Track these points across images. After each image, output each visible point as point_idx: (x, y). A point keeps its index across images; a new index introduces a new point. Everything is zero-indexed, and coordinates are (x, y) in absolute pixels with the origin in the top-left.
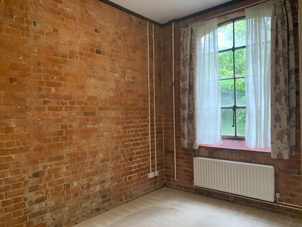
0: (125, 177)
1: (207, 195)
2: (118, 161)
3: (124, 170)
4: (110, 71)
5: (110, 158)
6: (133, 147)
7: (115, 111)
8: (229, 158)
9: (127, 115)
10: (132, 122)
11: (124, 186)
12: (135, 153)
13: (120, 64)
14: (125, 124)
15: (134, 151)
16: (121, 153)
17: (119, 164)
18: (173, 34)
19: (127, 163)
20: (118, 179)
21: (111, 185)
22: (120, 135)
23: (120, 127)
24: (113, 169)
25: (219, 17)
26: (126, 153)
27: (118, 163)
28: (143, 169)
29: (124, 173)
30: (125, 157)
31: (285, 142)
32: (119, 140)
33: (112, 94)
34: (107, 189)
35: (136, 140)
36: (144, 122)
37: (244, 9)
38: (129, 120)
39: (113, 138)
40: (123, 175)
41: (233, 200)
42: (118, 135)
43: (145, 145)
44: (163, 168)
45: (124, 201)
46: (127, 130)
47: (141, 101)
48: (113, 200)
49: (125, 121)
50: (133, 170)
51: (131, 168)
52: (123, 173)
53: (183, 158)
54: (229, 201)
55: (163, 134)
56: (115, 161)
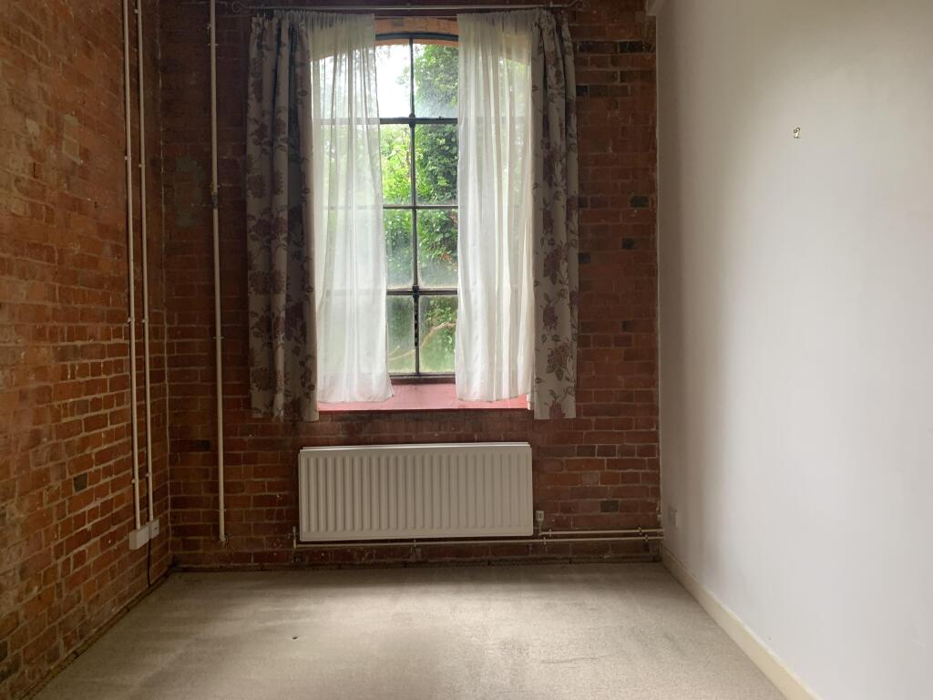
0: (63, 558)
1: (339, 565)
2: (41, 494)
3: (60, 529)
4: (13, 103)
5: (17, 483)
6: (87, 434)
7: (31, 281)
8: (411, 436)
9: (69, 302)
10: (81, 333)
11: (60, 596)
12: (93, 457)
13: (45, 86)
14: (64, 341)
15: (89, 448)
16: (52, 459)
17: (46, 507)
18: (213, 25)
19: (69, 499)
20: (42, 568)
21: (19, 599)
22: (48, 383)
23: (45, 351)
24: (26, 529)
25: (380, 15)
26: (66, 459)
27: (41, 505)
28: (115, 519)
29: (60, 540)
30: (63, 476)
31: (568, 376)
32: (44, 406)
33: (18, 205)
34: (7, 621)
35: (96, 404)
36: (118, 334)
37: (454, 13)
38: (74, 325)
39: (23, 396)
40: (59, 551)
41: (420, 559)
42: (43, 384)
43: (121, 425)
44: (166, 508)
45: (63, 654)
46: (69, 363)
47: (108, 249)
48: (28, 662)
49: (61, 324)
50: (88, 526)
51: (81, 520)
52: (57, 543)
53: (249, 460)
54: (411, 563)
55: (166, 382)
56: (32, 493)
